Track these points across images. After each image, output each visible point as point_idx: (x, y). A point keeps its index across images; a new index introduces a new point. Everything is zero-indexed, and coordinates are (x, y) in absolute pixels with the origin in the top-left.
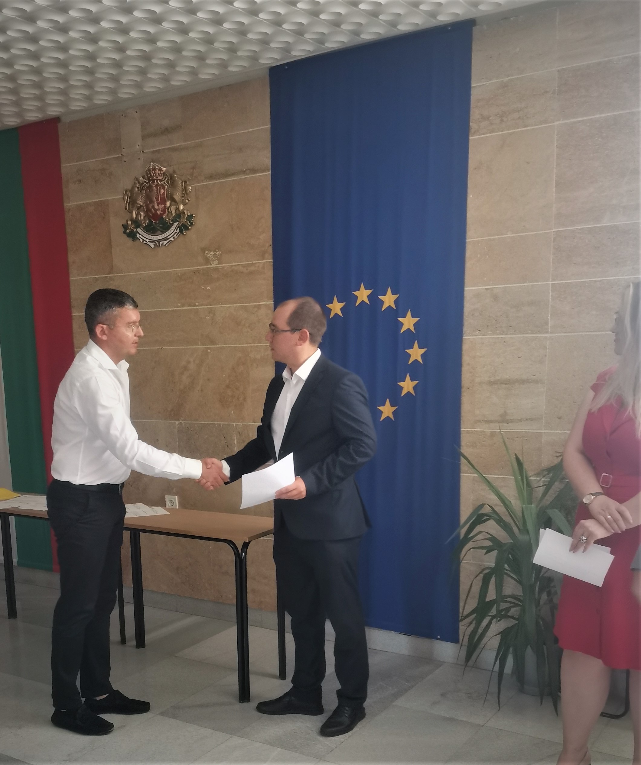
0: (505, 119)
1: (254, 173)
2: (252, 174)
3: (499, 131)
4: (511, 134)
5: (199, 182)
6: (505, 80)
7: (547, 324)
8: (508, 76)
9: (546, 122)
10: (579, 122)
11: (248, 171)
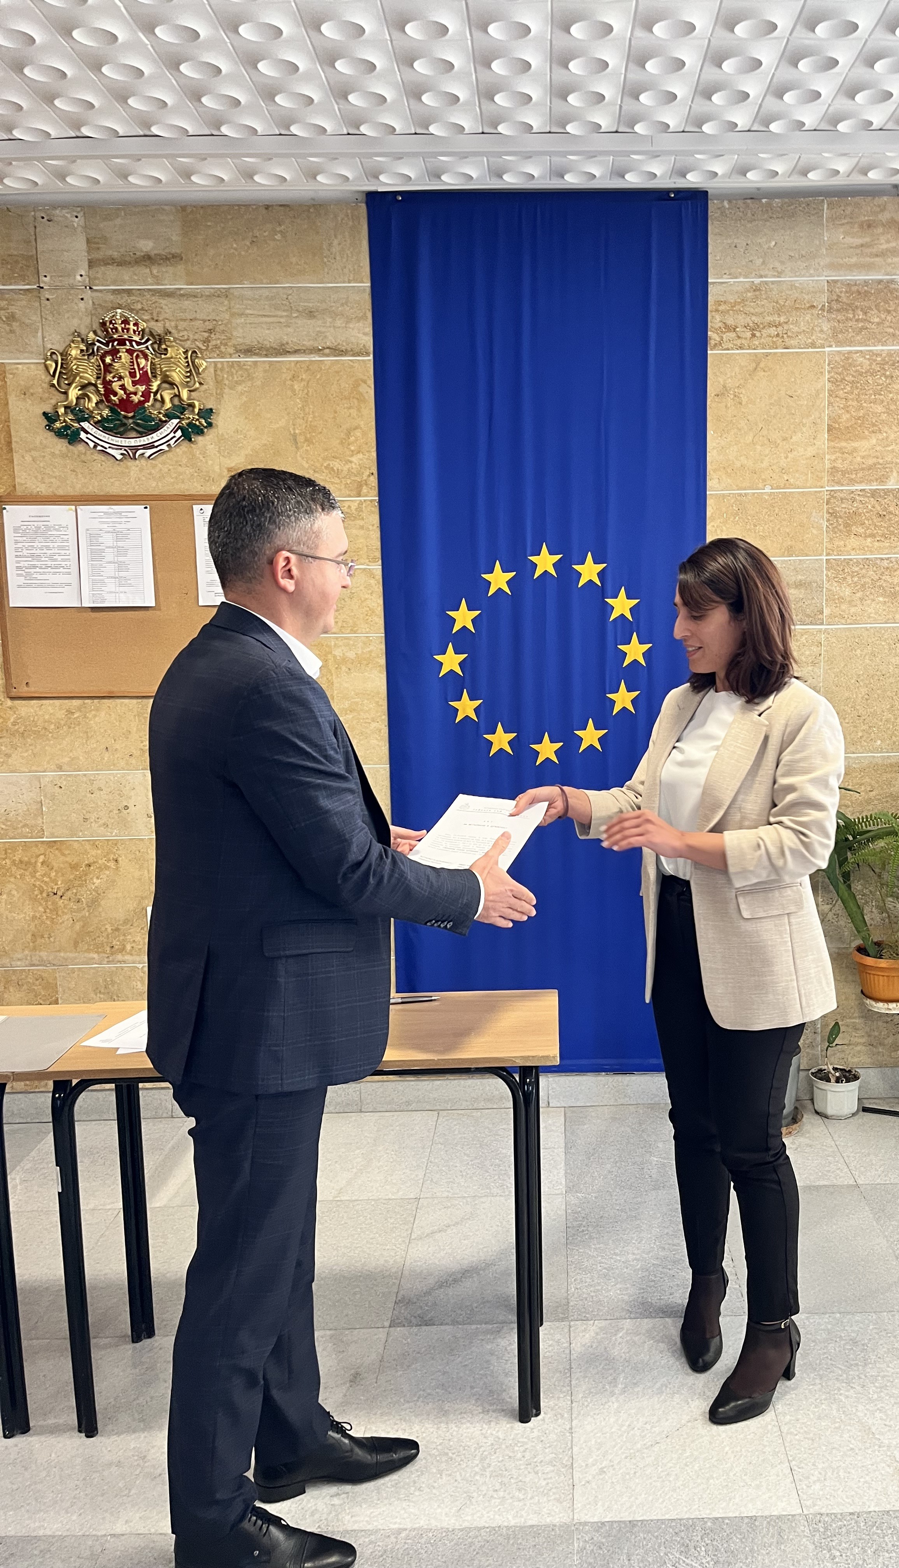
0: (758, 334)
1: (341, 355)
2: (335, 356)
3: (749, 348)
4: (767, 355)
5: (221, 355)
6: (757, 281)
7: (822, 613)
8: (761, 277)
9: (813, 345)
10: (857, 352)
11: (327, 351)
